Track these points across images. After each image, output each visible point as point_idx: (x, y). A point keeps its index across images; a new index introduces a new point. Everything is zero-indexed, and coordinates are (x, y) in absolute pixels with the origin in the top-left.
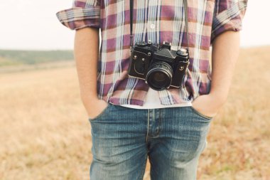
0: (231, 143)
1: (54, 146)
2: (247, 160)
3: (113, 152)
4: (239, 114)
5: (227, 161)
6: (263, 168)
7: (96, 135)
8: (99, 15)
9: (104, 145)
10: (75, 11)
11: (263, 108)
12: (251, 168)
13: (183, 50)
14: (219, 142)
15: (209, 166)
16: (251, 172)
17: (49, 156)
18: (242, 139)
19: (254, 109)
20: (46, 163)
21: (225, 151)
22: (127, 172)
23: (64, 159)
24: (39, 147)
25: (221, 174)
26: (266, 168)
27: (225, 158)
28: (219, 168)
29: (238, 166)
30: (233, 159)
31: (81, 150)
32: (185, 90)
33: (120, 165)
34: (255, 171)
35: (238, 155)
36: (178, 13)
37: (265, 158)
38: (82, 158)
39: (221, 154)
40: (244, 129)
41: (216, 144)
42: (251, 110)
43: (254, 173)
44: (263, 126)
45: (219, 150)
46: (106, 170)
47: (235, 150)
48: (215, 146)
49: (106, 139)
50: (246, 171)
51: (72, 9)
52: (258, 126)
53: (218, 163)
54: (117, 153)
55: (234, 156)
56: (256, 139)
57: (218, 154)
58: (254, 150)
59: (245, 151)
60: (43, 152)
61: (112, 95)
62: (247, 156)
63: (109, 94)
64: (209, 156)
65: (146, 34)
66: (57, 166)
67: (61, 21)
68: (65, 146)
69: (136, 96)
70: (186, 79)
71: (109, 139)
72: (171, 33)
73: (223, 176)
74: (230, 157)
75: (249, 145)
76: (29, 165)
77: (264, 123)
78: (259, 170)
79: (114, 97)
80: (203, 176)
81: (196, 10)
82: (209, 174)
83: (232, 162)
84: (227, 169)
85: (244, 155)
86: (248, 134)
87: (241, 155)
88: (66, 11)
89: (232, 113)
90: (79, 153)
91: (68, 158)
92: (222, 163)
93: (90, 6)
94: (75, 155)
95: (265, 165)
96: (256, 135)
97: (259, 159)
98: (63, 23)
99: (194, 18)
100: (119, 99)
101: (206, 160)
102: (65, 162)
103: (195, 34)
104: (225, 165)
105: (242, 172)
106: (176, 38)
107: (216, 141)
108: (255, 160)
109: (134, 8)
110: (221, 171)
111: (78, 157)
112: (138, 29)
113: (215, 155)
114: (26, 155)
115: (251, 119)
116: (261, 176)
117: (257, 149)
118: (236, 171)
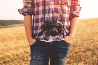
0: (76, 53)
1: (13, 55)
2: (82, 58)
3: (38, 56)
4: (79, 43)
5: (75, 59)
6: (87, 61)
7: (32, 51)
8: (32, 11)
9: (35, 54)
10: (24, 9)
11: (87, 41)
12: (83, 61)
13: (61, 23)
14: (72, 53)
15: (69, 61)
16: (83, 62)
17: (12, 59)
18: (80, 51)
19: (84, 41)
20: (11, 62)
21: (74, 56)
22: (43, 63)
23: (17, 60)
24: (8, 56)
25: (73, 63)
26: (88, 61)
27: (74, 58)
28: (73, 61)
29: (79, 61)
30: (77, 58)
31: (23, 56)
32: (62, 35)
33: (41, 60)
34: (84, 62)
35: (79, 57)
36: (59, 11)
37: (88, 57)
38: (24, 59)
39: (73, 56)
40: (81, 48)
41: (71, 53)
42: (83, 41)
43: (84, 63)
44: (87, 47)
45: (72, 55)
46: (36, 62)
47: (78, 55)
48: (71, 54)
49: (36, 52)
50: (81, 62)
51: (23, 9)
52: (85, 47)
53: (72, 60)
54: (40, 56)
55: (77, 57)
56: (84, 51)
57: (72, 56)
58: (84, 55)
59: (81, 55)
60: (10, 58)
61: (38, 37)
62: (82, 57)
63: (36, 37)
64: (69, 57)
65: (49, 17)
66: (15, 63)
67: (19, 12)
68: (17, 55)
69: (46, 37)
70: (62, 31)
71: (37, 52)
72: (57, 17)
73: (74, 64)
74: (76, 57)
75: (82, 53)
76: (5, 62)
77: (87, 45)
78: (86, 61)
79: (38, 38)
80: (67, 64)
81: (65, 10)
82: (69, 64)
83: (77, 59)
84: (75, 62)
85: (81, 57)
86: (82, 49)
87: (80, 57)
88: (21, 9)
89: (77, 42)
90: (23, 58)
91: (19, 59)
92: (73, 60)
93: (29, 8)
94: (21, 58)
95: (88, 60)
96: (84, 50)
97: (86, 58)
98: (20, 13)
99: (65, 12)
100: (40, 39)
101: (68, 59)
102: (18, 61)
103: (65, 17)
104: (74, 60)
105: (80, 63)
106: (59, 19)
107: (71, 52)
108: (84, 58)
109: (45, 9)
110: (73, 62)
111: (23, 59)
112: (47, 16)
113: (71, 57)
114: (3, 59)
115: (83, 44)
116: (86, 63)
117: (85, 54)
118: (78, 62)
